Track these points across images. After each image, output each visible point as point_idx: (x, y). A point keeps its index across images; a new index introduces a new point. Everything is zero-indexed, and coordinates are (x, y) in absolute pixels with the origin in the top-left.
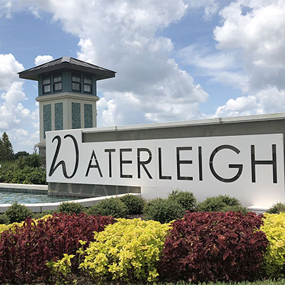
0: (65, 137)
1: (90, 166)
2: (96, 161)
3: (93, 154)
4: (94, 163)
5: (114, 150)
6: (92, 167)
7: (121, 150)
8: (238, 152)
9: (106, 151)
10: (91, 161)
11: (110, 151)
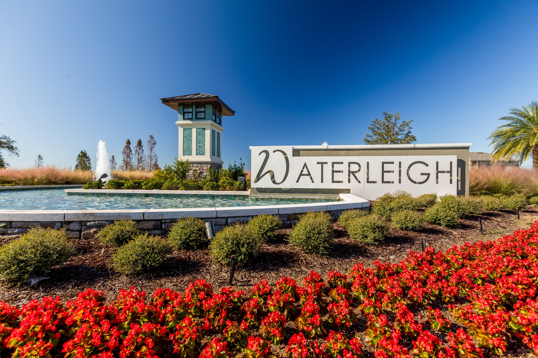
0: (274, 152)
1: (301, 174)
2: (308, 171)
3: (305, 165)
4: (305, 172)
5: (326, 163)
6: (304, 175)
7: (333, 163)
8: (427, 165)
9: (318, 163)
10: (302, 171)
11: (322, 164)
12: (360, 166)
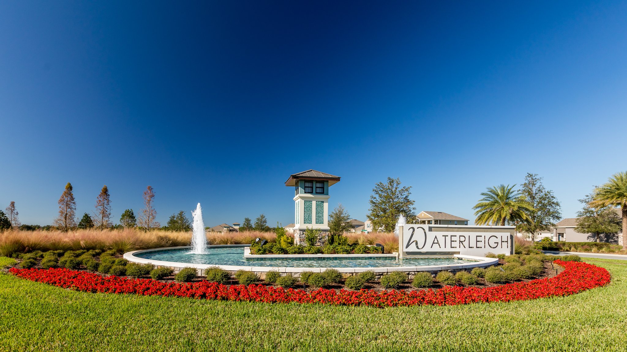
0: (418, 228)
1: (434, 243)
2: (437, 240)
3: (436, 237)
4: (436, 241)
5: (447, 236)
6: (435, 243)
7: (451, 236)
9: (443, 236)
10: (434, 240)
11: (445, 236)
12: (465, 238)
